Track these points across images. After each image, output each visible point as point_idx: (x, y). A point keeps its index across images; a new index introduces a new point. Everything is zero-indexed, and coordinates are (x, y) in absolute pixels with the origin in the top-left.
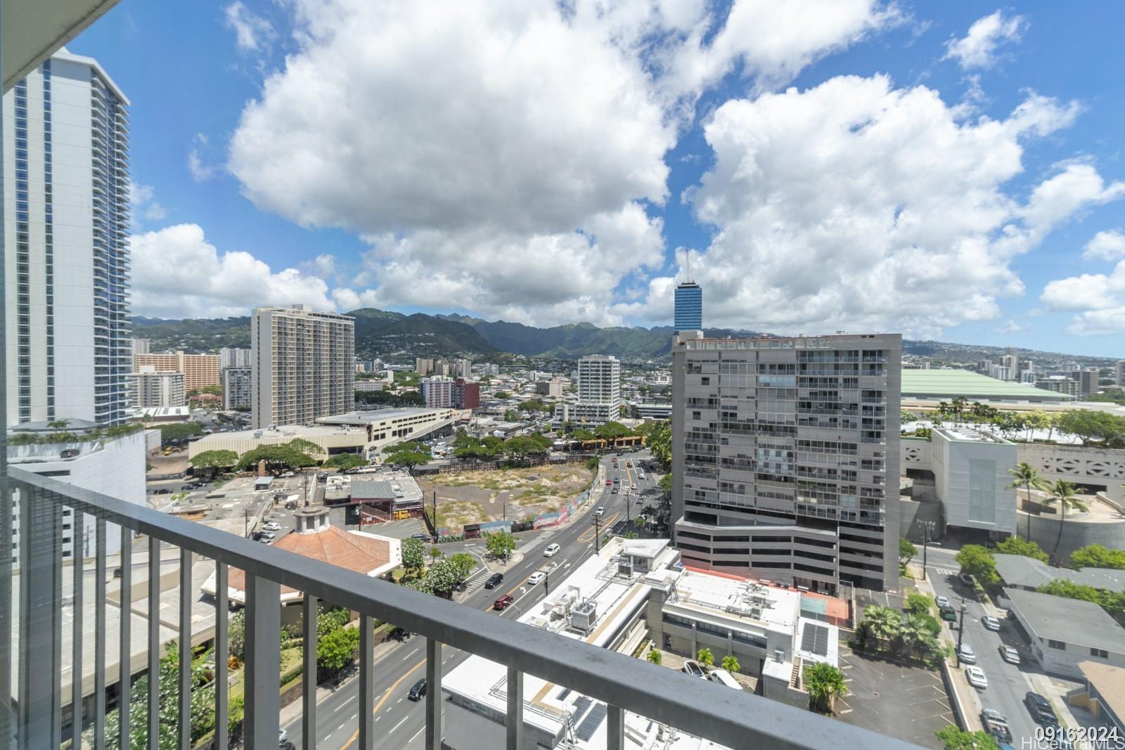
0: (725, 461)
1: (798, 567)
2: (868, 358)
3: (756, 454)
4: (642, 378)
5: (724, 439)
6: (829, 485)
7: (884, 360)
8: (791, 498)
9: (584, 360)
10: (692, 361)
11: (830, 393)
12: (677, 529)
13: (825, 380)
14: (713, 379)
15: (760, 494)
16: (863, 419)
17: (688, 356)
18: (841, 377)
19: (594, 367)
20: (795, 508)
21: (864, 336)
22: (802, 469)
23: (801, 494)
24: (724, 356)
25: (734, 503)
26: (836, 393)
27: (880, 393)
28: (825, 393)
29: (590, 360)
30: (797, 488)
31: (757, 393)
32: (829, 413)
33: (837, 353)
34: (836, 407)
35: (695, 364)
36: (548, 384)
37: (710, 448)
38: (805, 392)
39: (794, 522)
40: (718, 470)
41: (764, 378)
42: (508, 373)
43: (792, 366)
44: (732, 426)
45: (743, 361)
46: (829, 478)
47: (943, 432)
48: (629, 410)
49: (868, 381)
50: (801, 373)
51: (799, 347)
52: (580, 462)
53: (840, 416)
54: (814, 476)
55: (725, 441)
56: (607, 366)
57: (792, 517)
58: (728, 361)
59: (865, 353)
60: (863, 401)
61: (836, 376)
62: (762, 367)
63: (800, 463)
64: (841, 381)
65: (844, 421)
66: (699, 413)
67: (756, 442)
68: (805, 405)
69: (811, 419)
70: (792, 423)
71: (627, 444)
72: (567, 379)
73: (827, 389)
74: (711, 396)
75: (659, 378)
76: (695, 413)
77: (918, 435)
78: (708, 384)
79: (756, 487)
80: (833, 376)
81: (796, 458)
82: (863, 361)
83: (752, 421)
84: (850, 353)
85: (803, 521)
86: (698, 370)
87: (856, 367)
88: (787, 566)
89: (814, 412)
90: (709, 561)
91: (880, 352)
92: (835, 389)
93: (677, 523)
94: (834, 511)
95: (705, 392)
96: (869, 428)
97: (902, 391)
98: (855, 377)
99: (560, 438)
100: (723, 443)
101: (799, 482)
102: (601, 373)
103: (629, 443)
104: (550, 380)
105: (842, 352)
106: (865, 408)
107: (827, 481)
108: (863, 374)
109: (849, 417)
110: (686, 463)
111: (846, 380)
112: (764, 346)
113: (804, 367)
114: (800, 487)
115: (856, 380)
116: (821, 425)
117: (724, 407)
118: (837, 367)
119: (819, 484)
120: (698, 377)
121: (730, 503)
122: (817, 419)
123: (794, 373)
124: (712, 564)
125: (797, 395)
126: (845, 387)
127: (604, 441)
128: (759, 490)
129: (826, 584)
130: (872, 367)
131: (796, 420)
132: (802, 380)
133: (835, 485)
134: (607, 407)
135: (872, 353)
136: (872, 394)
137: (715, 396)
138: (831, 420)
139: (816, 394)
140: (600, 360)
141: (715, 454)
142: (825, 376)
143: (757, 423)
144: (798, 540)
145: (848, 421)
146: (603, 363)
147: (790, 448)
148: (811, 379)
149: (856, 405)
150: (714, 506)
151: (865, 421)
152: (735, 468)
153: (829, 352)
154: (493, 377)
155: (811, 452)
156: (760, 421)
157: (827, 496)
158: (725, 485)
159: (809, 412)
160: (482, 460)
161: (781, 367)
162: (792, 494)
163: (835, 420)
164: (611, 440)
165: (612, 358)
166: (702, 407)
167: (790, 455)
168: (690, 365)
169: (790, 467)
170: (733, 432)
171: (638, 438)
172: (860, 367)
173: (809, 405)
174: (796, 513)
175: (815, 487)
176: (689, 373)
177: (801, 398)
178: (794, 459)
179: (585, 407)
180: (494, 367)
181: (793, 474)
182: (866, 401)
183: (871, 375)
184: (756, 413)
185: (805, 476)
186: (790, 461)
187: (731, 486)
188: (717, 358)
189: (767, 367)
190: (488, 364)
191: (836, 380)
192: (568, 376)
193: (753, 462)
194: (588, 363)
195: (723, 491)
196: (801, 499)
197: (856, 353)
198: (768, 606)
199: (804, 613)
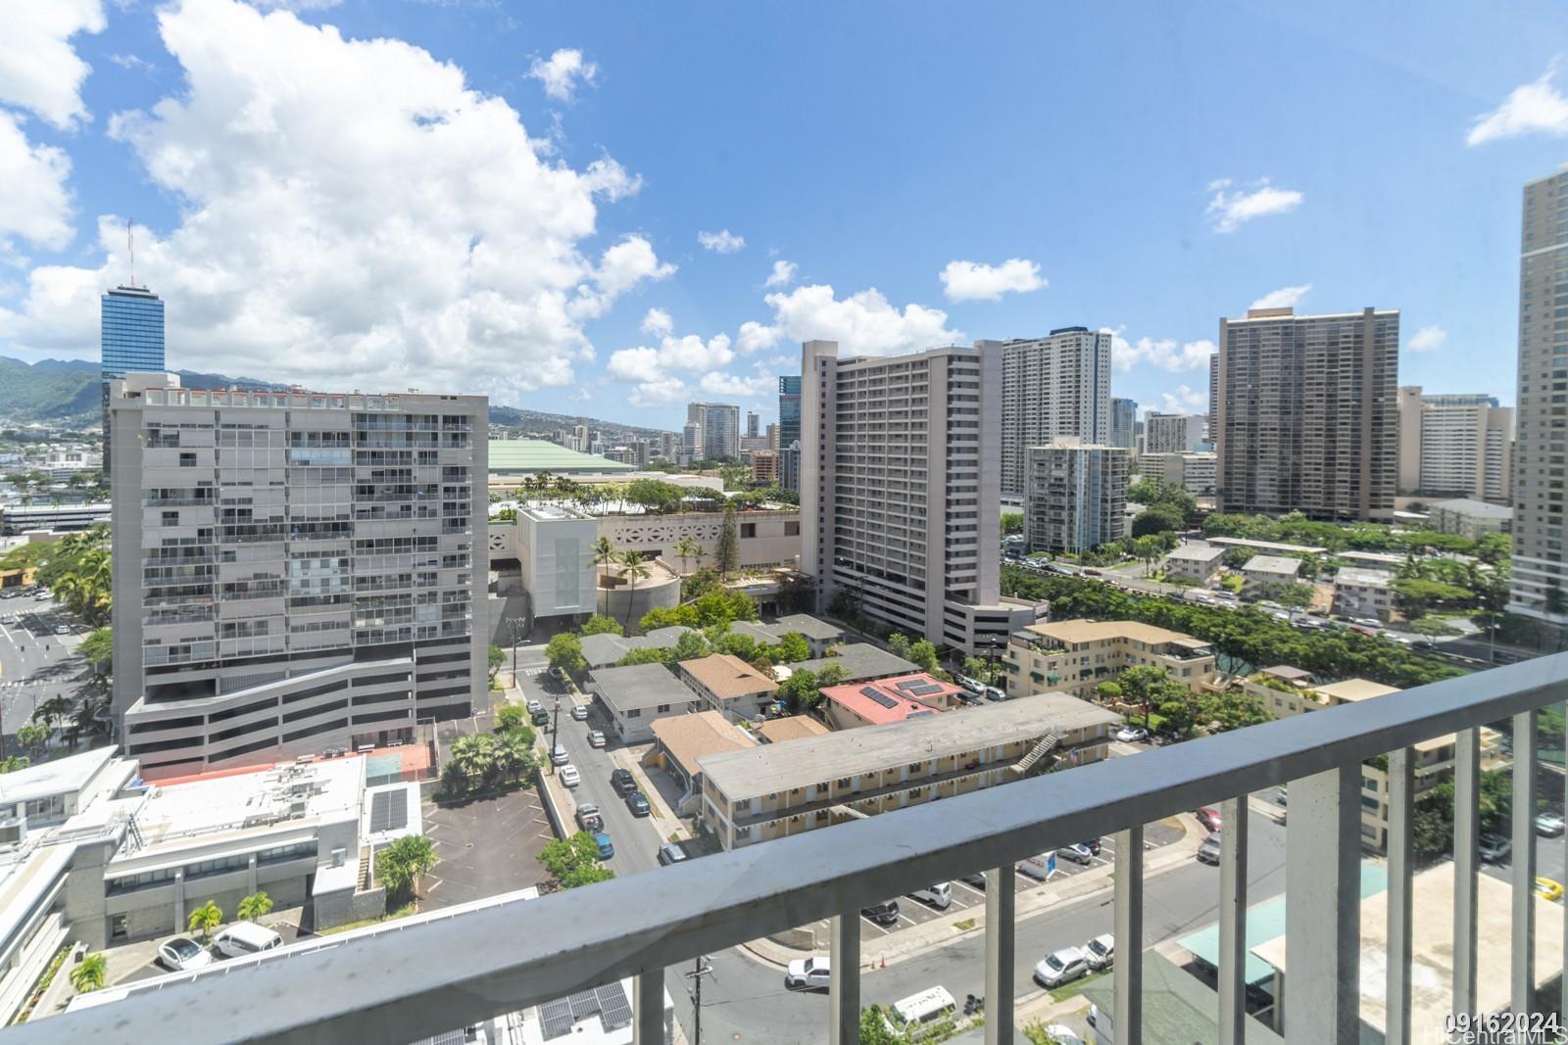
0: (229, 588)
1: (357, 720)
2: (450, 426)
3: (287, 570)
4: (16, 457)
5: (226, 553)
6: (402, 596)
7: (468, 428)
8: (345, 625)
10: (158, 425)
11: (401, 471)
12: (128, 723)
13: (394, 454)
14: (205, 456)
15: (295, 629)
17: (147, 417)
18: (415, 451)
20: (352, 638)
21: (444, 398)
22: (362, 580)
23: (360, 615)
24: (225, 419)
25: (250, 653)
26: (409, 472)
27: (464, 470)
28: (393, 472)
30: (355, 610)
31: (287, 477)
32: (400, 499)
33: (409, 418)
34: (410, 490)
35: (164, 431)
37: (199, 571)
38: (364, 472)
39: (351, 657)
40: (217, 605)
41: (297, 454)
43: (345, 436)
44: (241, 530)
45: (262, 427)
46: (401, 587)
47: (529, 512)
49: (448, 455)
50: (358, 446)
51: (353, 408)
53: (415, 502)
54: (380, 587)
55: (229, 556)
57: (348, 652)
58: (233, 426)
59: (446, 419)
60: (444, 480)
61: (409, 449)
62: (297, 436)
63: (359, 573)
64: (415, 455)
65: (420, 508)
66: (175, 515)
67: (287, 551)
68: (365, 491)
69: (374, 509)
70: (347, 517)
73: (397, 467)
74: (199, 483)
75: (62, 456)
76: (165, 515)
77: (503, 519)
78: (194, 464)
79: (287, 619)
80: (405, 449)
81: (353, 566)
82: (444, 429)
83: (281, 519)
84: (427, 418)
85: (363, 655)
86: (173, 441)
87: (435, 437)
88: (342, 723)
89: (380, 499)
90: (201, 759)
91: (464, 419)
92: (408, 467)
93: (127, 713)
94: (408, 630)
95: (187, 479)
96: (452, 514)
97: (490, 467)
98: (435, 449)
100: (226, 560)
101: (358, 599)
105: (416, 416)
106: (446, 490)
107: (398, 591)
108: (444, 447)
109: (426, 503)
110: (146, 604)
111: (422, 455)
112: (297, 404)
113: (362, 436)
114: (359, 607)
115: (435, 454)
116: (390, 516)
117: (226, 502)
118: (409, 436)
119: (387, 597)
120: (174, 454)
121: (240, 654)
122: (383, 509)
123: (348, 446)
124: (206, 761)
125: (353, 476)
126: (421, 463)
128: (293, 623)
129: (400, 730)
130: (455, 437)
131: (353, 512)
132: (361, 455)
133: (409, 596)
135: (455, 419)
136: (454, 472)
137: (210, 483)
138: (402, 508)
139: (381, 474)
141: (211, 580)
142: (394, 449)
143: (288, 522)
144: (357, 682)
145: (425, 508)
147: (344, 553)
148: (374, 454)
149: (436, 486)
150: (209, 665)
151: (446, 506)
152: (250, 597)
153: (399, 416)
155: (375, 556)
156: (294, 519)
157: (398, 612)
158: (230, 627)
159: (369, 499)
161: (327, 436)
162: (348, 618)
163: (409, 508)
166: (181, 504)
167: (343, 563)
168: (155, 433)
169: (344, 581)
170: (244, 540)
172: (440, 436)
173: (371, 490)
174: (354, 645)
175: (381, 603)
176: (151, 445)
177: (359, 481)
178: (349, 568)
181: (348, 589)
182: (448, 481)
183: (453, 446)
184: (287, 508)
185: (367, 589)
186: (343, 572)
187: (243, 626)
188: (213, 422)
189: (305, 439)
191: (409, 454)
193: (282, 582)
195: (226, 636)
196: (361, 623)
197: (435, 418)
198: (318, 792)
199: (372, 781)
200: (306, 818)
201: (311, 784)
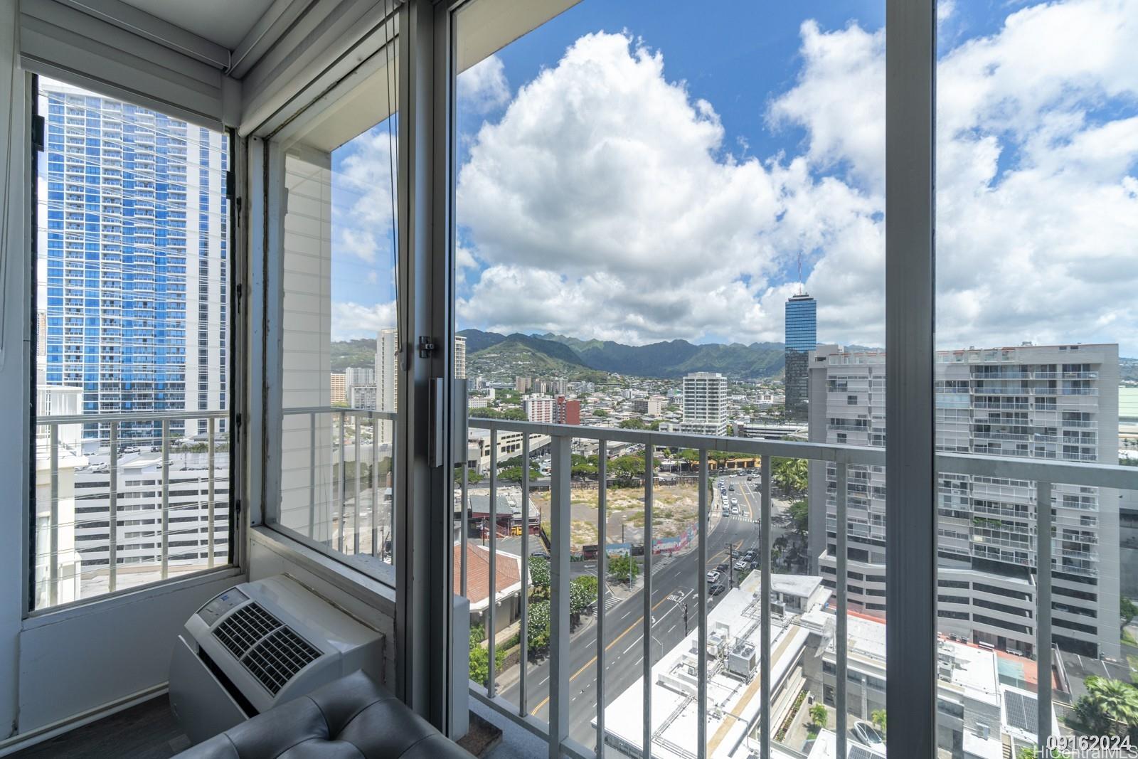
0: (877, 490)
1: (978, 618)
2: (1074, 373)
4: (743, 397)
6: (1017, 524)
7: (1093, 376)
8: (966, 537)
9: (689, 378)
10: (835, 377)
11: (1017, 415)
12: (820, 563)
13: (1009, 399)
14: (862, 399)
16: (1064, 446)
17: (830, 373)
18: (1032, 394)
19: (700, 384)
20: (970, 548)
21: (1063, 348)
22: (979, 503)
24: (876, 372)
26: (1025, 415)
27: (1087, 416)
28: (1010, 415)
29: (696, 378)
30: (972, 526)
32: (1017, 438)
33: (1024, 368)
34: (1025, 430)
35: (839, 382)
36: (647, 402)
37: (858, 475)
38: (982, 414)
39: (970, 565)
40: (869, 500)
42: (603, 391)
43: (964, 384)
46: (1017, 515)
48: (736, 430)
49: (1068, 402)
50: (976, 391)
51: (972, 361)
52: (691, 483)
53: (1031, 442)
54: (994, 512)
56: (714, 383)
57: (967, 559)
58: (880, 377)
59: (1068, 368)
60: (1064, 424)
61: (1025, 395)
63: (977, 497)
64: (1032, 401)
65: (1036, 448)
66: (844, 436)
68: (981, 429)
69: (990, 445)
70: (965, 449)
71: (739, 467)
72: (664, 398)
73: (1014, 411)
74: (859, 416)
75: (763, 397)
76: (839, 435)
78: (856, 403)
80: (1021, 395)
81: (971, 490)
82: (1064, 376)
84: (1045, 367)
85: (979, 565)
86: (844, 388)
87: (1053, 384)
88: (965, 616)
89: (994, 437)
90: (861, 603)
91: (1087, 367)
92: (1024, 410)
93: (820, 557)
94: (1025, 556)
95: (852, 413)
98: (1052, 395)
99: (667, 458)
100: (875, 470)
101: (976, 518)
102: (707, 391)
103: (741, 465)
104: (648, 398)
105: (1034, 366)
106: (1066, 433)
107: (1014, 519)
108: (1065, 393)
109: (1044, 444)
110: (829, 491)
111: (1039, 400)
113: (979, 384)
114: (977, 525)
115: (1054, 400)
117: (876, 430)
118: (1025, 384)
119: (1003, 522)
120: (843, 397)
122: (999, 446)
123: (967, 391)
124: (865, 606)
125: (970, 416)
126: (1037, 408)
127: (714, 462)
129: (1018, 642)
130: (1076, 384)
131: (971, 446)
132: (978, 399)
133: (1026, 525)
134: (715, 427)
135: (1076, 368)
136: (1076, 417)
137: (865, 416)
138: (1017, 446)
140: (707, 378)
141: (865, 482)
142: (1010, 395)
144: (978, 587)
145: (1042, 449)
146: (710, 380)
147: (963, 478)
148: (989, 399)
149: (1054, 429)
150: (864, 541)
151: (1069, 448)
153: (1014, 366)
154: (589, 395)
155: (991, 484)
157: (1014, 537)
159: (988, 436)
160: (590, 478)
162: (966, 532)
163: (1025, 447)
164: (721, 461)
165: (719, 376)
166: (848, 429)
167: (963, 486)
168: (833, 383)
169: (964, 501)
171: (751, 460)
172: (1061, 384)
173: (988, 429)
174: (972, 555)
175: (998, 526)
176: (831, 390)
177: (976, 421)
178: (968, 490)
179: (690, 426)
180: (590, 385)
181: (969, 509)
182: (1069, 425)
183: (1074, 393)
185: (984, 511)
186: (963, 493)
188: (867, 375)
190: (584, 382)
191: (1026, 400)
192: (665, 393)
194: (693, 380)
195: (875, 523)
196: (976, 538)
197: (1053, 367)
198: (958, 667)
199: (1003, 679)
200: (952, 684)
201: (953, 658)
